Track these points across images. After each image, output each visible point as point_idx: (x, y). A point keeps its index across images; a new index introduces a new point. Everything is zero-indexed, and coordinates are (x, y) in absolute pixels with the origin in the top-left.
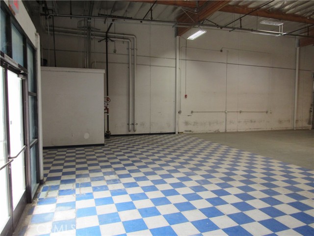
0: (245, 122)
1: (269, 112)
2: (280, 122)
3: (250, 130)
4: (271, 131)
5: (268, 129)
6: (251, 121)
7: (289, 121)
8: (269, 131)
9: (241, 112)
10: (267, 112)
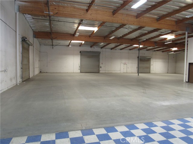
2: (11, 79)
5: (6, 89)
10: (5, 71)
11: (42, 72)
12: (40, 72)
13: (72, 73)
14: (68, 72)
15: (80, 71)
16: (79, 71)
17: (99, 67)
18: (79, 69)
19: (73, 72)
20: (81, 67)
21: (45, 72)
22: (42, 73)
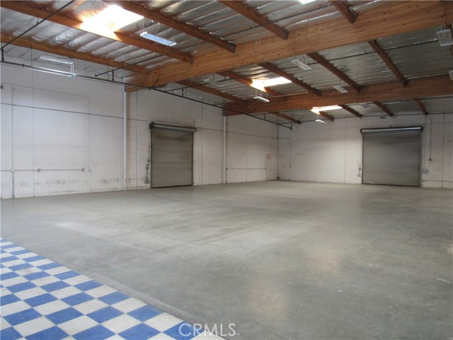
0: (47, 183)
1: (87, 169)
2: (105, 182)
3: (57, 194)
4: (91, 193)
5: (86, 192)
6: (58, 182)
7: (118, 180)
8: (87, 193)
9: (39, 170)
10: (83, 170)
11: (282, 178)
12: (278, 178)
13: (342, 184)
14: (332, 181)
15: (362, 179)
16: (359, 180)
17: (419, 169)
18: (359, 176)
19: (343, 181)
20: (364, 168)
21: (287, 179)
22: (281, 180)
